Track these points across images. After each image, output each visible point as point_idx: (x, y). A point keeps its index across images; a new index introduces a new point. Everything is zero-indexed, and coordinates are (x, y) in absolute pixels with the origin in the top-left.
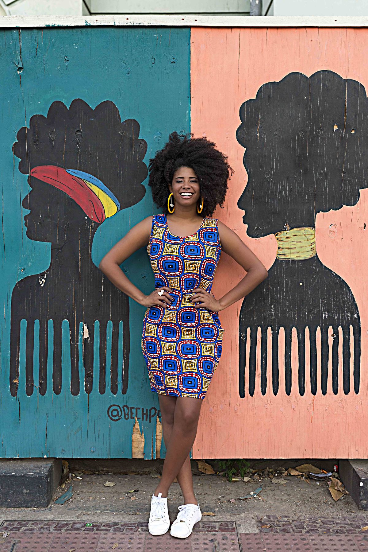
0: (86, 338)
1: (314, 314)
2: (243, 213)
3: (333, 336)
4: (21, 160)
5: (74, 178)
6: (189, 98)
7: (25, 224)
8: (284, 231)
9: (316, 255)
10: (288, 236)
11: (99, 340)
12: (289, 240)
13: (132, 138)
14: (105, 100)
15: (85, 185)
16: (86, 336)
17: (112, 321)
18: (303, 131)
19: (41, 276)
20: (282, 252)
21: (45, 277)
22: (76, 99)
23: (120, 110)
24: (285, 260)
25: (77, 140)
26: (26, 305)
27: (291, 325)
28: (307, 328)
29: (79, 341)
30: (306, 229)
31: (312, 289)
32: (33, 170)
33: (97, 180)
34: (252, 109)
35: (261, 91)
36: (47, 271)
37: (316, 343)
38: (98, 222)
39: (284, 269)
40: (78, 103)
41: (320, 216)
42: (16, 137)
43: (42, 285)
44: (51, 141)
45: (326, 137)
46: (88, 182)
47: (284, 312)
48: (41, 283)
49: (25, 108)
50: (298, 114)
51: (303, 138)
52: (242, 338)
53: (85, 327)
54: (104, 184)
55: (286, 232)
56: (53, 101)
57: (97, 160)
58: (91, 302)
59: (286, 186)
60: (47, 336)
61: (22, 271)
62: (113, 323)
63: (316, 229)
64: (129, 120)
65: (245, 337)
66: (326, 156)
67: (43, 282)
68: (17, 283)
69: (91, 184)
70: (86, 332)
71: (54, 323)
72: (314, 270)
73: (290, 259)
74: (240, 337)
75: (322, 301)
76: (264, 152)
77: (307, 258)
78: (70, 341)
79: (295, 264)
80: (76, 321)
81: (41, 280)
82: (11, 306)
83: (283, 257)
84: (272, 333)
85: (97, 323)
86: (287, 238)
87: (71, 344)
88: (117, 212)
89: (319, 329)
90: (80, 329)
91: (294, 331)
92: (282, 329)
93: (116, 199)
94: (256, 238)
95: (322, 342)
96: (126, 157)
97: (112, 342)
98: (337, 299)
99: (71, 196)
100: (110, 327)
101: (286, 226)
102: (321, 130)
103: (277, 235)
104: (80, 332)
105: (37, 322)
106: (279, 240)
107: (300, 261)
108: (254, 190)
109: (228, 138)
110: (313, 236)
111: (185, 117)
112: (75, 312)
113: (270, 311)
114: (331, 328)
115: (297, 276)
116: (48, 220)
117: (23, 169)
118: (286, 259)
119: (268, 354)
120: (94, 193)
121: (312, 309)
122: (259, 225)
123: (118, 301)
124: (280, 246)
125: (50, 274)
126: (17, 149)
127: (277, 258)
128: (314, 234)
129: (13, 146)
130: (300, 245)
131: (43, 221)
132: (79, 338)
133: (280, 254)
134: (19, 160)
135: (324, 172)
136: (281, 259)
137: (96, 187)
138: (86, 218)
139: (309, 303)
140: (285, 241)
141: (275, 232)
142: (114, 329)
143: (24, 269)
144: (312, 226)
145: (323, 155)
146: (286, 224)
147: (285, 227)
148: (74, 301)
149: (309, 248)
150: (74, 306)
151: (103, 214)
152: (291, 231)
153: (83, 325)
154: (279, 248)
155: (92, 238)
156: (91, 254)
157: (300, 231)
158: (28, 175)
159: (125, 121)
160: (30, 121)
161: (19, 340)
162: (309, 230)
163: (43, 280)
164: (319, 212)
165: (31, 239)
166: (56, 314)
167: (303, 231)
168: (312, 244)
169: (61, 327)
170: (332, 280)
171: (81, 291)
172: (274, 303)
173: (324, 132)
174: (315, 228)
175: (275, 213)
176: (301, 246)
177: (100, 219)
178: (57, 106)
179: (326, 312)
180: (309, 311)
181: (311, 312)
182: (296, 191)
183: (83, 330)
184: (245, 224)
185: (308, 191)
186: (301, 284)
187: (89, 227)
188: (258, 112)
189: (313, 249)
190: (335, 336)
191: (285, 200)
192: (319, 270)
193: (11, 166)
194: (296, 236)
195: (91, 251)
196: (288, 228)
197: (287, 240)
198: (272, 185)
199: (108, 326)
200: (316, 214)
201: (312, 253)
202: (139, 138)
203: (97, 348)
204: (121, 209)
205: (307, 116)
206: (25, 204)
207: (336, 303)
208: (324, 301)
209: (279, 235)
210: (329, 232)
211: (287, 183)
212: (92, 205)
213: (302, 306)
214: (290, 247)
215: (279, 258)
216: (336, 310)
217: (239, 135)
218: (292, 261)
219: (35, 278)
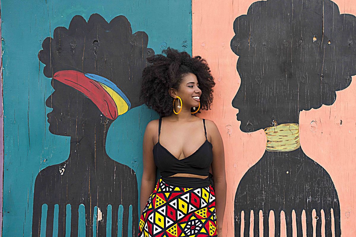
0: (100, 221)
1: (300, 198)
2: (237, 111)
3: (317, 218)
4: (45, 65)
5: (91, 81)
6: (191, 14)
7: (48, 121)
8: (272, 126)
9: (300, 147)
10: (276, 131)
11: (111, 222)
12: (277, 134)
13: (142, 47)
14: (119, 15)
15: (101, 87)
16: (100, 218)
17: (123, 206)
18: (287, 42)
19: (62, 165)
20: (271, 145)
21: (65, 167)
22: (93, 14)
23: (131, 24)
24: (273, 152)
25: (94, 49)
26: (48, 192)
27: (280, 209)
28: (294, 211)
29: (94, 223)
30: (291, 125)
31: (297, 177)
32: (56, 74)
33: (112, 82)
34: (244, 24)
35: (252, 8)
36: (66, 161)
37: (302, 225)
38: (112, 119)
39: (272, 159)
40: (96, 18)
41: (303, 114)
42: (41, 46)
43: (62, 174)
44: (72, 50)
45: (307, 47)
46: (103, 85)
47: (273, 197)
48: (61, 171)
49: (49, 21)
50: (283, 28)
51: (287, 48)
52: (237, 220)
53: (99, 211)
54: (117, 86)
55: (274, 127)
56: (74, 16)
57: (111, 66)
58: (105, 188)
59: (274, 88)
60: (65, 219)
61: (45, 161)
62: (124, 207)
63: (299, 125)
64: (139, 32)
65: (240, 219)
66: (307, 62)
67: (62, 171)
68: (40, 172)
69: (106, 86)
70: (100, 215)
71: (72, 207)
72: (299, 160)
73: (278, 151)
74: (235, 219)
75: (306, 187)
76: (254, 59)
77: (292, 150)
78: (86, 224)
79: (282, 155)
80: (91, 206)
81: (61, 169)
82: (34, 192)
83: (272, 149)
84: (263, 216)
85: (110, 207)
86: (275, 132)
87: (86, 226)
88: (128, 110)
89: (304, 211)
90: (95, 212)
91: (283, 214)
92: (272, 213)
93: (128, 99)
94: (248, 133)
95: (307, 223)
96: (137, 63)
97: (123, 224)
98: (319, 185)
99: (89, 96)
100: (121, 211)
101: (274, 122)
102: (302, 41)
103: (266, 130)
104: (95, 215)
105: (57, 206)
106: (268, 134)
107: (286, 152)
108: (246, 91)
109: (224, 47)
110: (297, 131)
111: (187, 29)
112: (91, 197)
113: (261, 196)
114: (314, 211)
115: (284, 166)
116: (68, 117)
117: (47, 73)
118: (275, 151)
119: (260, 235)
120: (109, 94)
121: (298, 194)
122: (250, 122)
123: (128, 187)
124: (269, 139)
125: (69, 164)
126: (42, 56)
127: (267, 150)
128: (298, 129)
129: (39, 53)
130: (286, 138)
131: (64, 118)
132: (94, 220)
133: (269, 146)
134: (44, 65)
135: (306, 76)
136: (270, 151)
137: (110, 89)
138: (101, 115)
139: (295, 189)
140: (273, 135)
141: (265, 127)
142: (125, 213)
143: (46, 160)
144: (296, 122)
145: (305, 62)
146: (274, 121)
147: (273, 123)
148: (89, 188)
149: (294, 141)
150: (89, 192)
151: (116, 112)
152: (278, 126)
153: (97, 209)
154: (268, 141)
155: (107, 132)
156: (105, 146)
157: (286, 127)
158: (51, 78)
159: (136, 33)
160: (54, 32)
161: (40, 222)
162: (294, 126)
163: (62, 169)
164: (302, 111)
165: (53, 133)
166: (73, 199)
167: (288, 126)
168: (296, 138)
169: (78, 211)
170: (314, 169)
171: (96, 179)
172: (265, 189)
173: (305, 43)
174: (298, 124)
175: (264, 111)
176: (287, 140)
177: (114, 117)
178: (77, 20)
179: (310, 197)
180: (295, 196)
181: (297, 197)
182: (282, 93)
183: (97, 214)
184: (238, 121)
185: (293, 92)
186: (288, 172)
187: (104, 123)
188: (249, 25)
189: (297, 142)
190: (318, 218)
191: (273, 100)
192: (303, 160)
193: (37, 71)
194: (282, 131)
195: (105, 144)
196: (275, 124)
197: (275, 134)
198: (261, 87)
199: (119, 210)
200: (299, 112)
201: (297, 145)
202: (147, 48)
203: (109, 229)
204: (131, 108)
205: (290, 29)
206: (48, 103)
207: (318, 189)
208: (308, 187)
209: (268, 130)
210: (310, 127)
211: (274, 86)
212: (107, 104)
213: (289, 192)
214: (277, 140)
215: (268, 150)
216: (319, 195)
217: (233, 45)
218: (279, 152)
219: (55, 168)
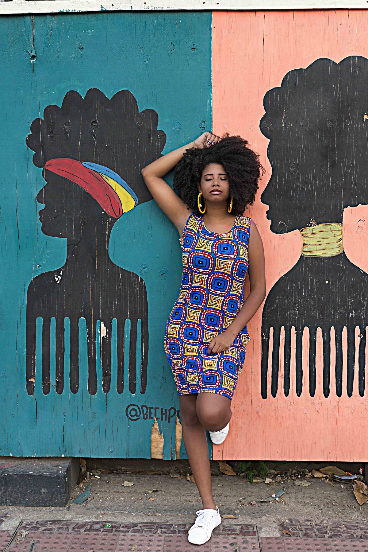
0: (103, 337)
1: (341, 313)
2: (267, 207)
3: (360, 337)
4: (35, 152)
5: (90, 171)
6: (211, 87)
7: (40, 220)
8: (310, 226)
9: (344, 251)
10: (314, 232)
11: (117, 339)
12: (315, 236)
13: (150, 130)
14: (122, 90)
15: (102, 179)
16: (104, 334)
17: (130, 320)
18: (331, 121)
19: (57, 272)
20: (307, 249)
21: (61, 274)
22: (91, 89)
23: (137, 100)
24: (310, 257)
25: (93, 131)
26: (42, 302)
27: (316, 325)
28: (333, 328)
29: (96, 339)
30: (333, 224)
31: (338, 287)
32: (47, 163)
33: (114, 173)
34: (276, 99)
35: (287, 79)
36: (63, 267)
37: (342, 344)
38: (116, 217)
39: (309, 266)
40: (94, 93)
41: (347, 212)
42: (30, 129)
43: (58, 282)
44: (66, 133)
45: (355, 127)
46: (104, 176)
47: (309, 311)
48: (57, 279)
49: (38, 99)
50: (326, 103)
51: (330, 129)
52: (264, 338)
53: (103, 325)
54: (121, 178)
55: (312, 227)
56: (68, 91)
57: (113, 153)
58: (108, 299)
59: (313, 180)
60: (64, 334)
61: (38, 267)
62: (131, 321)
63: (343, 225)
64: (147, 110)
65: (268, 336)
66: (355, 147)
67: (59, 279)
68: (32, 279)
69: (107, 177)
70: (103, 330)
71: (70, 320)
72: (342, 267)
73: (316, 257)
74: (263, 336)
75: (349, 300)
76: (289, 143)
77: (333, 256)
78: (88, 340)
79: (321, 261)
80: (93, 319)
81: (57, 277)
82: (26, 303)
83: (308, 254)
84: (296, 333)
85: (115, 321)
86: (313, 234)
87: (88, 343)
88: (135, 206)
89: (345, 329)
90: (97, 327)
91: (319, 331)
92: (306, 329)
93: (134, 193)
94: (280, 234)
95: (348, 342)
96: (144, 149)
97: (130, 341)
98: (365, 298)
99: (87, 189)
100: (128, 325)
101: (312, 221)
102: (350, 120)
103: (302, 231)
104: (98, 330)
105: (53, 319)
106: (304, 236)
107: (326, 258)
108: (278, 183)
109: (252, 129)
110: (341, 232)
111: (206, 106)
112: (92, 309)
113: (294, 310)
114: (358, 328)
115: (323, 274)
116: (64, 215)
117: (37, 162)
118: (312, 257)
119: (291, 355)
120: (111, 187)
121: (338, 308)
122: (283, 221)
123: (136, 299)
124: (306, 242)
125: (66, 271)
126: (31, 142)
127: (302, 255)
128: (342, 230)
129: (27, 138)
130: (326, 241)
131: (59, 216)
132: (97, 336)
133: (306, 250)
134: (33, 152)
135: (353, 164)
136: (307, 256)
137: (113, 180)
138: (103, 213)
139: (335, 302)
140: (310, 238)
141: (300, 228)
142: (132, 328)
143: (40, 266)
144: (340, 221)
145: (352, 147)
146: (312, 219)
147: (311, 223)
148: (91, 299)
149: (336, 245)
150: (90, 304)
151: (120, 209)
152: (317, 226)
153: (101, 323)
154: (304, 244)
155: (109, 233)
156: (108, 250)
157: (327, 227)
158: (42, 168)
159: (143, 112)
160: (44, 112)
161: (35, 338)
162: (336, 226)
163: (59, 277)
164: (347, 207)
165: (46, 234)
166: (72, 311)
167: (329, 227)
168: (339, 241)
169: (78, 325)
170: (359, 278)
171: (98, 289)
172: (298, 301)
173: (353, 122)
174: (342, 223)
175: (300, 208)
176: (327, 243)
177: (117, 214)
178: (72, 96)
179: (353, 312)
180: (336, 310)
181: (337, 312)
182: (322, 185)
183: (101, 328)
184: (268, 219)
185: (336, 184)
186: (327, 282)
187: (106, 222)
188: (283, 101)
189: (340, 246)
190: (362, 337)
191: (311, 194)
192: (346, 268)
193: (25, 159)
194: (322, 233)
195: (108, 247)
196: (314, 223)
197: (312, 236)
198: (297, 178)
199: (126, 325)
200: (344, 209)
201: (339, 249)
202: (157, 129)
203: (114, 347)
204: (139, 204)
205: (335, 105)
206: (39, 199)
207: (364, 302)
208: (351, 300)
209: (305, 231)
210: (357, 227)
211: (313, 177)
212: (109, 199)
213: (328, 305)
214: (316, 244)
215: (304, 255)
216: (364, 310)
217: (262, 125)
218: (317, 258)
219: (52, 275)
